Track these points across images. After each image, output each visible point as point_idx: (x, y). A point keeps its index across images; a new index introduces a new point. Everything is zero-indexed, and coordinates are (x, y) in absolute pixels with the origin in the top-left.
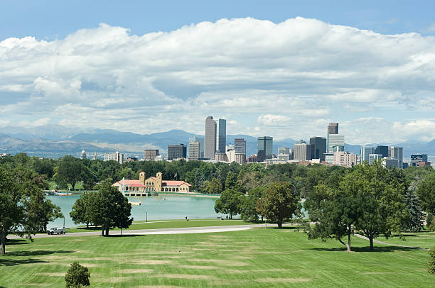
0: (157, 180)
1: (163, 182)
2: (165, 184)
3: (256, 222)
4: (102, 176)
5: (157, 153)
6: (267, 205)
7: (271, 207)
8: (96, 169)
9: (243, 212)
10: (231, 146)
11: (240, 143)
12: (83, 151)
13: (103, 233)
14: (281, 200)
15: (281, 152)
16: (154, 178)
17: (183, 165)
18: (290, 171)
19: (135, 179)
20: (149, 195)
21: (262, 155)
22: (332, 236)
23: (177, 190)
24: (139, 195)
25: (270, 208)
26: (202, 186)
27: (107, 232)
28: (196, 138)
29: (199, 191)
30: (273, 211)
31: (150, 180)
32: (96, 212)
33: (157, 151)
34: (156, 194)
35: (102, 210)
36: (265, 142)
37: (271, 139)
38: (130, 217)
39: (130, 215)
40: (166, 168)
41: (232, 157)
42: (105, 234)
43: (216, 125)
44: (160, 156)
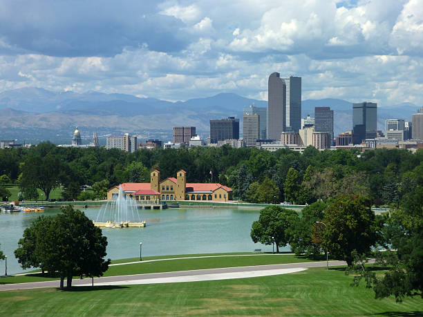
0: (178, 182)
1: (189, 185)
2: (191, 189)
3: (316, 257)
4: (97, 176)
5: (193, 132)
6: (327, 232)
7: (335, 236)
8: (86, 165)
9: (296, 242)
10: (310, 120)
11: (324, 114)
12: (76, 131)
13: (62, 283)
14: (352, 224)
15: (390, 127)
16: (173, 179)
17: (226, 154)
18: (398, 161)
19: (143, 182)
20: (165, 207)
21: (360, 133)
22: (413, 292)
23: (210, 198)
24: (149, 208)
25: (334, 238)
26: (248, 191)
27: (69, 282)
28: (254, 108)
29: (244, 199)
30: (338, 242)
31: (168, 183)
32: (50, 252)
33: (193, 129)
34: (176, 205)
35: (61, 249)
36: (364, 111)
37: (374, 106)
38: (106, 259)
39: (106, 254)
40: (197, 161)
41: (309, 138)
42: (65, 285)
43: (285, 86)
44: (197, 138)
